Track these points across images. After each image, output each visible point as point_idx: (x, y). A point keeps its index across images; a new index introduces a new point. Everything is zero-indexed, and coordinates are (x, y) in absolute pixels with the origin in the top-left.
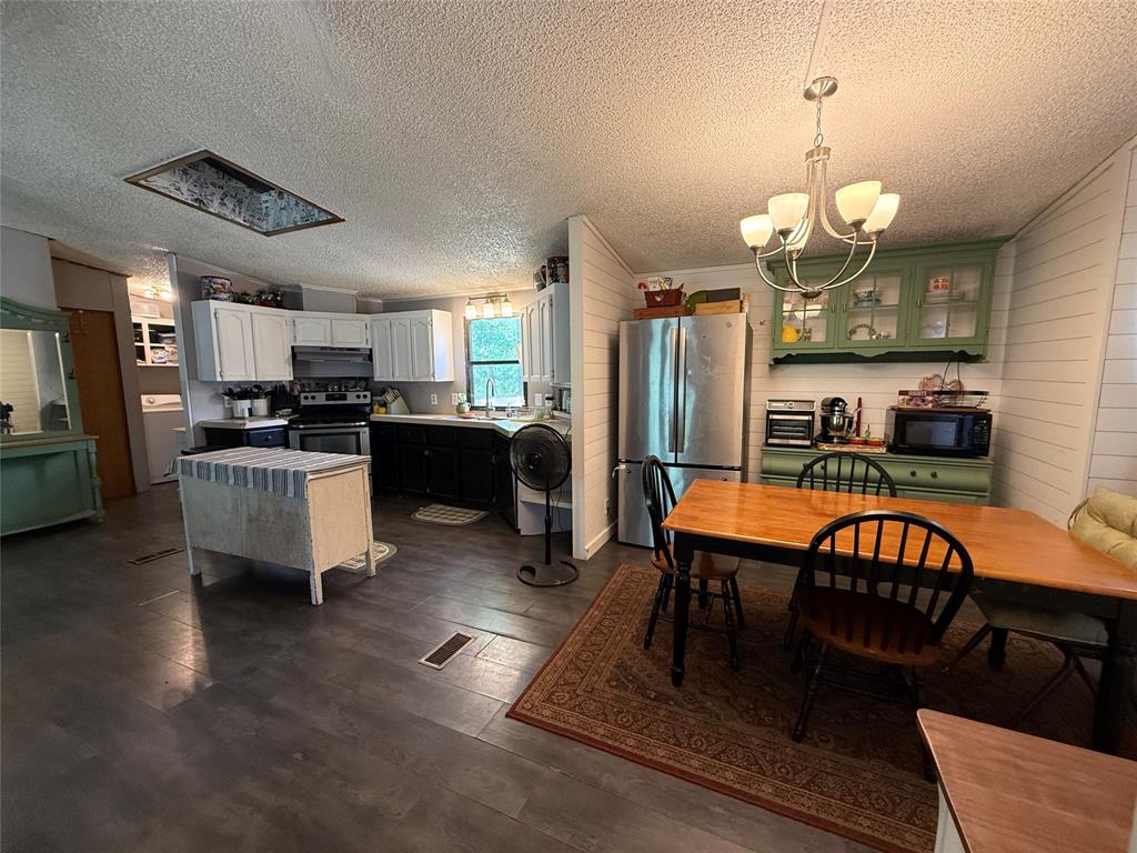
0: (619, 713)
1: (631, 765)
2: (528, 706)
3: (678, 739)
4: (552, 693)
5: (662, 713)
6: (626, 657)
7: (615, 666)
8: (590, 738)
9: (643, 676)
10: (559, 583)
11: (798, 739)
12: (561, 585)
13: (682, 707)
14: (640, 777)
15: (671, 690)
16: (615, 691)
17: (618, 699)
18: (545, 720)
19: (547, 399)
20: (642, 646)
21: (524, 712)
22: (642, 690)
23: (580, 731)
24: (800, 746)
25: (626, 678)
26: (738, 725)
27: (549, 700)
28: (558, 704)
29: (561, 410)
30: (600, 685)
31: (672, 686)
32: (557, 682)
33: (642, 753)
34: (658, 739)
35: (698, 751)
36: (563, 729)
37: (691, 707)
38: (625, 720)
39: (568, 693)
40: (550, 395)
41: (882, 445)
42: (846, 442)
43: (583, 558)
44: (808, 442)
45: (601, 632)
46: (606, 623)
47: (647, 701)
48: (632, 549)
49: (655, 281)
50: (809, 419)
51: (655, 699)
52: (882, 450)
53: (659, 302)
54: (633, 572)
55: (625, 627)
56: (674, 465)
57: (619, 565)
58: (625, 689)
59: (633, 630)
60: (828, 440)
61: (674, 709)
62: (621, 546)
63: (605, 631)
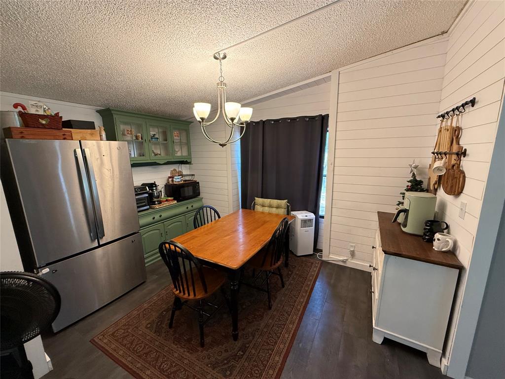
0: (251, 374)
3: (270, 349)
5: (253, 351)
6: (207, 361)
7: (213, 369)
9: (225, 355)
13: (251, 342)
14: (289, 373)
15: (239, 344)
16: (235, 373)
20: (200, 349)
22: (236, 358)
24: (273, 309)
25: (225, 364)
26: (263, 323)
31: (237, 342)
33: (277, 368)
34: (269, 358)
35: (276, 343)
37: (251, 338)
38: (257, 372)
41: (174, 199)
42: (160, 202)
43: (47, 371)
44: (148, 207)
45: (175, 372)
46: (165, 366)
47: (245, 357)
48: (77, 327)
49: (37, 106)
50: (147, 195)
51: (244, 352)
52: (176, 202)
53: (43, 125)
54: (113, 334)
55: (176, 355)
56: (100, 246)
57: (92, 341)
58: (234, 367)
59: (182, 351)
60: (154, 203)
61: (252, 346)
62: (62, 334)
63: (175, 369)
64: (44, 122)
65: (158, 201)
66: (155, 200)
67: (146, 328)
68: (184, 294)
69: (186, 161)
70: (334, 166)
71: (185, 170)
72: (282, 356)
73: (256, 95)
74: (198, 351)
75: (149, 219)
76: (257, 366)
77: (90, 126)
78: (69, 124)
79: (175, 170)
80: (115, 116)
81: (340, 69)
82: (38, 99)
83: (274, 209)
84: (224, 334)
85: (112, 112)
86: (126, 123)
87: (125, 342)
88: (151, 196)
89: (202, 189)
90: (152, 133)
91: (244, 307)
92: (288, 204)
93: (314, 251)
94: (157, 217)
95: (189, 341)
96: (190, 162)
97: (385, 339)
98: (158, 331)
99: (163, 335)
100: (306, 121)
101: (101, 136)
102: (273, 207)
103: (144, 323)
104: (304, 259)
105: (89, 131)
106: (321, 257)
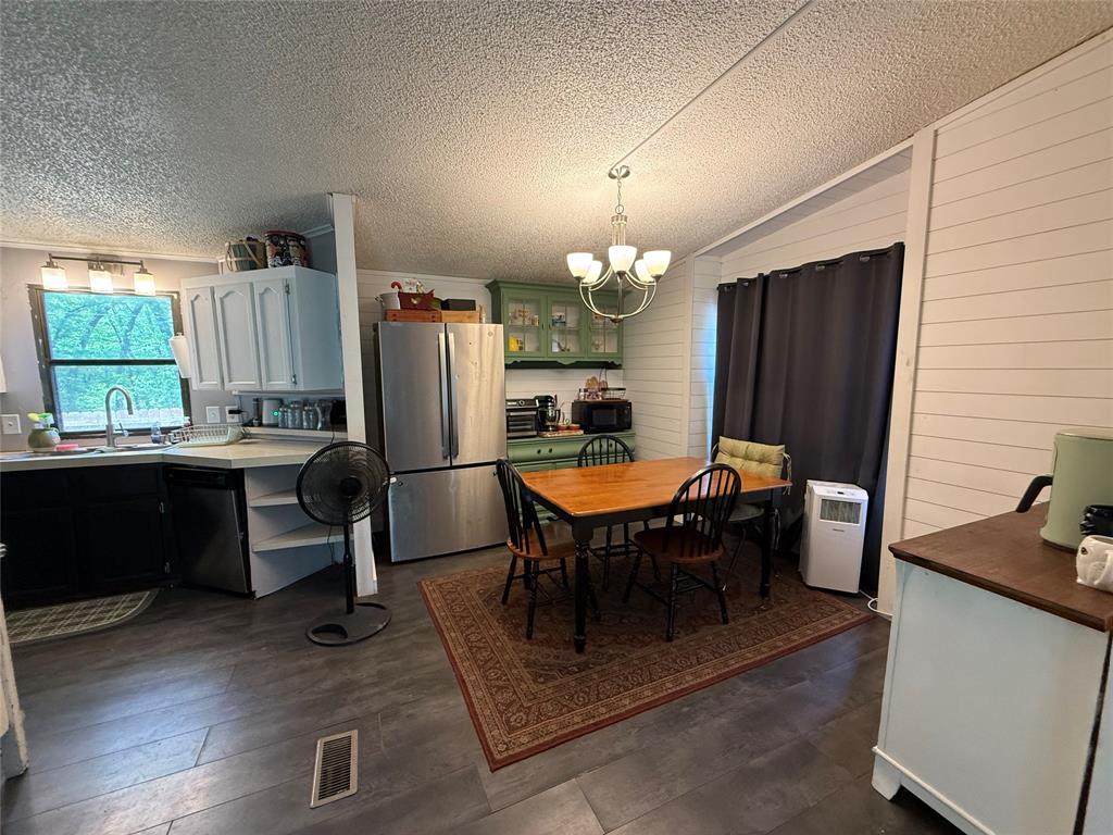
0: (571, 697)
1: (619, 725)
2: (502, 747)
3: (624, 686)
4: (508, 721)
5: (595, 676)
6: (522, 655)
7: (525, 667)
8: (577, 731)
9: (552, 660)
10: (381, 627)
11: (669, 639)
12: (385, 627)
13: (601, 665)
15: (582, 658)
16: (550, 684)
17: (558, 688)
18: (530, 745)
19: (231, 412)
20: (525, 640)
21: (505, 754)
22: (564, 670)
23: (565, 731)
24: (673, 643)
25: (543, 669)
26: (639, 653)
27: (512, 730)
28: (523, 726)
29: (260, 425)
30: (534, 688)
31: (578, 655)
32: (499, 711)
33: (617, 712)
34: (615, 695)
35: (641, 684)
36: (553, 740)
37: (604, 661)
38: (581, 699)
39: (518, 711)
40: (235, 408)
41: (580, 428)
42: (557, 429)
43: (372, 593)
44: (535, 433)
45: (479, 648)
46: (473, 638)
47: (578, 675)
48: (412, 565)
49: (412, 283)
50: (535, 413)
51: (580, 671)
52: (582, 432)
53: (415, 305)
54: (440, 585)
55: (492, 633)
56: (452, 467)
57: (419, 583)
58: (554, 678)
59: (502, 632)
60: (546, 429)
61: (599, 668)
62: (398, 567)
63: (482, 645)
64: (415, 302)
65: (553, 426)
66: (549, 423)
67: (478, 592)
68: (522, 550)
69: (612, 362)
70: (916, 369)
71: (612, 379)
72: (638, 703)
73: (738, 224)
74: (519, 640)
75: (531, 452)
76: (587, 694)
77: (469, 305)
78: (446, 305)
79: (594, 379)
80: (502, 290)
81: (936, 125)
82: (414, 275)
83: (754, 464)
84: (567, 639)
85: (501, 285)
86: (517, 301)
87: (448, 597)
88: (543, 415)
89: (636, 417)
90: (556, 315)
91: (624, 621)
92: (786, 456)
93: (860, 588)
94: (545, 451)
95: (517, 626)
96: (620, 365)
97: (902, 790)
98: (487, 601)
99: (492, 607)
100: (863, 263)
101: (480, 319)
102: (751, 460)
103: (478, 587)
104: (824, 596)
105: (468, 313)
106: (875, 604)
